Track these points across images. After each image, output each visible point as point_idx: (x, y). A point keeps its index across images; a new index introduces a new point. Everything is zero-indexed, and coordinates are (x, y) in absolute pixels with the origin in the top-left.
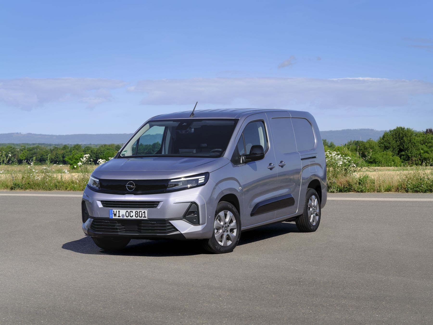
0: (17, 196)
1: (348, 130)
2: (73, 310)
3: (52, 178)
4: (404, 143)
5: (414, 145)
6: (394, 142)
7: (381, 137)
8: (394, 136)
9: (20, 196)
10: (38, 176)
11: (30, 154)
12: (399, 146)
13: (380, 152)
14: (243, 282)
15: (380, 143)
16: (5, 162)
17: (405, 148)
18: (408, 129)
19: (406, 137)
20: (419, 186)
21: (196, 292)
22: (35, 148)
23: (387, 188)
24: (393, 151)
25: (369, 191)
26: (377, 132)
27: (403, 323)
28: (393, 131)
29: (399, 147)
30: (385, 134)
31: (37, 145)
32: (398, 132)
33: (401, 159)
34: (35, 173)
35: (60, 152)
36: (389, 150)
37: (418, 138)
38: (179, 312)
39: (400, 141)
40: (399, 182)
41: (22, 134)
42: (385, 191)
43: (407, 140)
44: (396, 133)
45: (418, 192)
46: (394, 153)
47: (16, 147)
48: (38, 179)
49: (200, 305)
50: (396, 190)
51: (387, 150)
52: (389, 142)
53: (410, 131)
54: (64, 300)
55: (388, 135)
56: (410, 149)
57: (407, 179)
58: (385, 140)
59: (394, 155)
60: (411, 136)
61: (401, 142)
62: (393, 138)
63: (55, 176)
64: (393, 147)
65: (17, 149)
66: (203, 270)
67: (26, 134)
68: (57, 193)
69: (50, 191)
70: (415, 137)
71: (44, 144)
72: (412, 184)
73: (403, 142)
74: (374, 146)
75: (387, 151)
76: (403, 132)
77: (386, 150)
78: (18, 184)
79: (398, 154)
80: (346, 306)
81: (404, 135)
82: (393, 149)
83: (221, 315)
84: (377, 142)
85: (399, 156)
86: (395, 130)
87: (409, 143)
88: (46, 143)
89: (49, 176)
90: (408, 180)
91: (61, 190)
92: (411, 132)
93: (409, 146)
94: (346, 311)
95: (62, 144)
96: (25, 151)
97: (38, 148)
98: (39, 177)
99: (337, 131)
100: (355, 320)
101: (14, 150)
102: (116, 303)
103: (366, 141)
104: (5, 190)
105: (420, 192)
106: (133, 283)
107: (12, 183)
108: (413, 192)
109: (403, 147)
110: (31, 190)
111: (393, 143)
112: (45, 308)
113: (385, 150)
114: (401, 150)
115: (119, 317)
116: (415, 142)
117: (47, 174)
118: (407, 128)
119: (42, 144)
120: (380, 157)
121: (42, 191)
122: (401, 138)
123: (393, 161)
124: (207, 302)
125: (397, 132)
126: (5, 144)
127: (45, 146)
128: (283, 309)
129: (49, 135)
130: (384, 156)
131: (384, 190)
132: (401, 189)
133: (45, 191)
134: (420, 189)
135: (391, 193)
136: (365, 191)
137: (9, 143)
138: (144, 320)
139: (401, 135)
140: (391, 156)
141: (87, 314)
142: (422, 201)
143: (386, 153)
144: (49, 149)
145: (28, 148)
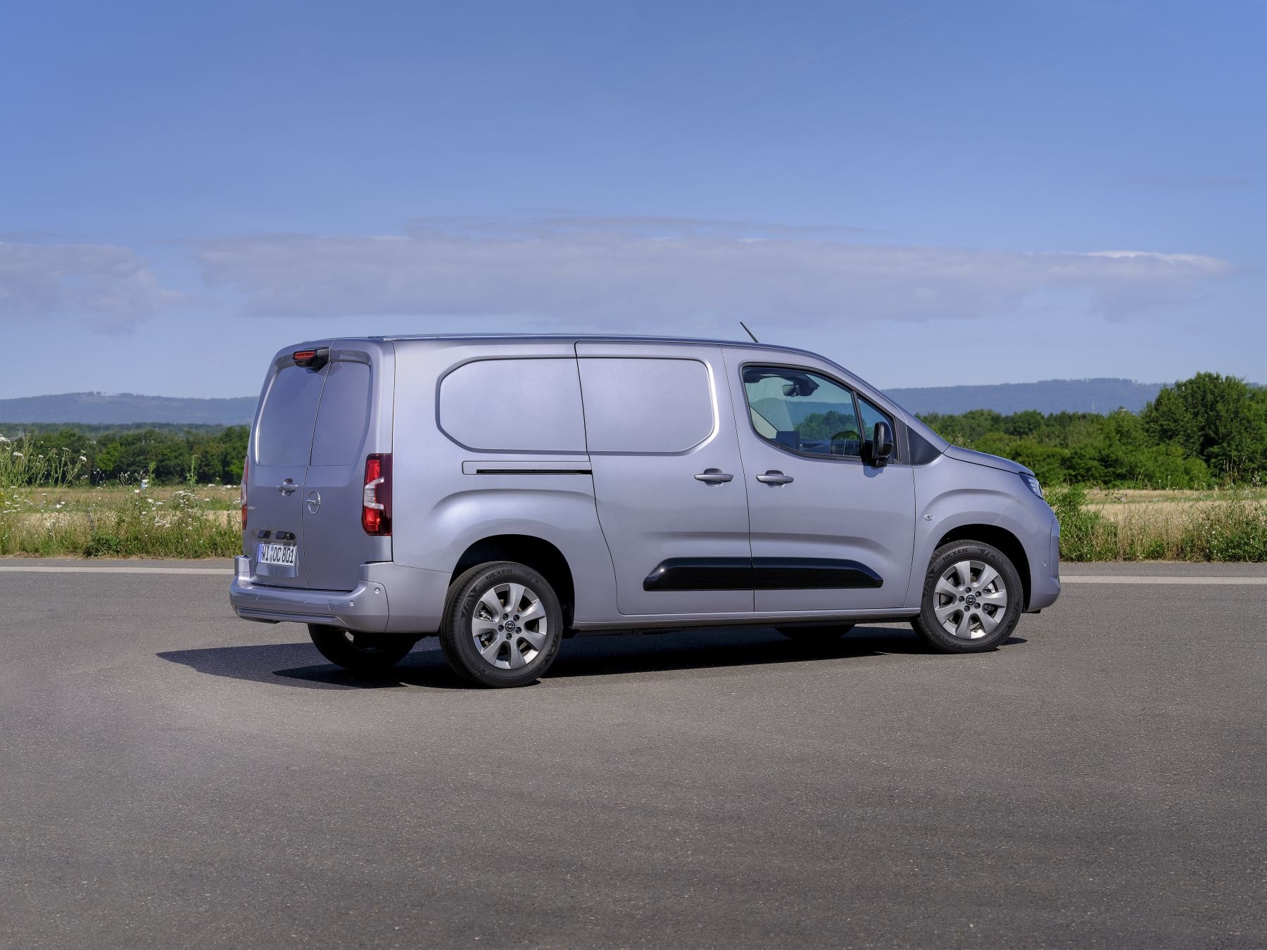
0: (107, 574)
1: (1056, 382)
2: (286, 868)
3: (203, 524)
4: (1217, 421)
5: (1247, 424)
6: (1189, 416)
7: (1151, 403)
8: (1190, 400)
9: (113, 574)
10: (164, 517)
11: (128, 455)
12: (1202, 429)
13: (1146, 446)
14: (740, 797)
15: (1148, 419)
16: (69, 477)
17: (1221, 436)
18: (1231, 380)
19: (1223, 402)
20: (1243, 542)
21: (612, 823)
22: (143, 438)
23: (1151, 549)
24: (1186, 443)
25: (1100, 556)
26: (1142, 388)
27: (1158, 897)
28: (1185, 385)
29: (1203, 432)
30: (1164, 395)
31: (148, 428)
32: (1202, 389)
33: (1209, 466)
34: (153, 509)
35: (216, 449)
36: (1173, 440)
37: (1259, 407)
38: (568, 873)
39: (1206, 412)
40: (1187, 530)
41: (103, 397)
42: (1146, 558)
43: (1227, 412)
44: (1194, 392)
45: (1239, 560)
46: (1190, 450)
47: (88, 434)
48: (164, 525)
49: (624, 856)
50: (1178, 555)
51: (1167, 442)
52: (1173, 416)
53: (1234, 384)
54: (261, 844)
55: (1171, 396)
56: (1237, 437)
57: (1210, 522)
58: (1163, 412)
59: (1188, 455)
60: (1238, 400)
61: (1209, 415)
62: (1185, 406)
63: (211, 517)
64: (1185, 431)
65: (89, 439)
66: (631, 769)
67: (116, 397)
68: (218, 566)
69: (197, 560)
70: (1250, 403)
71: (167, 425)
72: (1223, 538)
73: (1216, 416)
74: (1131, 430)
75: (1169, 444)
76: (1215, 387)
77: (1164, 442)
78: (107, 540)
79: (1201, 452)
80: (1010, 857)
81: (1217, 397)
82: (1185, 438)
83: (678, 880)
84: (1140, 418)
85: (1204, 458)
86: (1191, 382)
87: (1232, 421)
88: (175, 423)
89: (195, 518)
90: (1212, 526)
91: (230, 557)
92: (1238, 387)
93: (1231, 428)
94: (1011, 868)
95: (220, 425)
96: (114, 445)
97: (151, 436)
98: (166, 521)
99: (1025, 385)
100: (1030, 891)
101: (81, 443)
102: (399, 850)
103: (1108, 414)
104: (70, 558)
105: (1245, 560)
106: (442, 800)
107: (90, 538)
108: (1225, 560)
109: (1216, 433)
110: (142, 558)
111: (1186, 419)
112: (212, 864)
113: (1161, 439)
114: (1209, 442)
115: (410, 885)
116: (1251, 418)
117: (188, 511)
118: (1227, 378)
119: (161, 426)
120: (1147, 460)
121: (176, 560)
122: (1209, 407)
123: (1187, 472)
124: (641, 847)
125: (1198, 388)
126: (55, 425)
127: (170, 431)
128: (842, 864)
129: (182, 400)
130: (1161, 459)
131: (1143, 555)
132: (1191, 552)
133: (184, 559)
134: (1244, 551)
135: (1164, 562)
136: (1090, 558)
137: (66, 421)
138: (475, 891)
139: (1210, 397)
140: (1179, 459)
141: (324, 876)
142: (1248, 585)
143: (1164, 449)
144: (183, 441)
145: (121, 437)
